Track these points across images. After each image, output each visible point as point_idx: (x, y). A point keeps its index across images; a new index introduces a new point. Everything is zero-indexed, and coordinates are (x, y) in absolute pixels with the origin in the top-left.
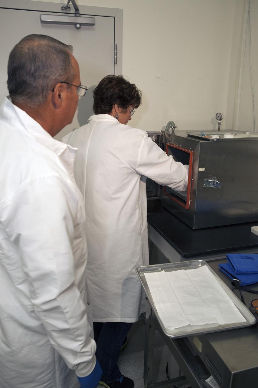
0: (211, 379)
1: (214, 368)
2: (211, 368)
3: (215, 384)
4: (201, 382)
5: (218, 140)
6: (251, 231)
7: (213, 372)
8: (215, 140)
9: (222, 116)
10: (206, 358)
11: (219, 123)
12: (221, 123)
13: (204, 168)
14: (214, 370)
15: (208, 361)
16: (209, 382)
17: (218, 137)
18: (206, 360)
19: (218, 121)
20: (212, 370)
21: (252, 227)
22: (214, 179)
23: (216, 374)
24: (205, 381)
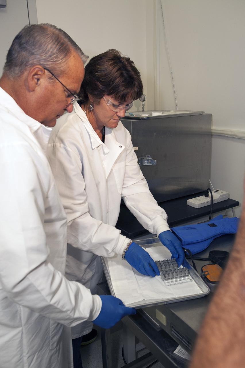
0: (179, 350)
1: (182, 338)
2: (179, 338)
3: (183, 354)
4: (170, 355)
5: (148, 118)
6: (188, 204)
7: (182, 342)
8: (146, 119)
9: (145, 97)
10: (172, 330)
11: (142, 104)
12: (144, 104)
13: (138, 147)
14: (182, 340)
15: (175, 333)
16: (177, 353)
17: (147, 116)
18: (172, 332)
19: (142, 102)
20: (180, 340)
21: (188, 200)
22: (148, 157)
23: (184, 343)
24: (173, 353)
